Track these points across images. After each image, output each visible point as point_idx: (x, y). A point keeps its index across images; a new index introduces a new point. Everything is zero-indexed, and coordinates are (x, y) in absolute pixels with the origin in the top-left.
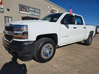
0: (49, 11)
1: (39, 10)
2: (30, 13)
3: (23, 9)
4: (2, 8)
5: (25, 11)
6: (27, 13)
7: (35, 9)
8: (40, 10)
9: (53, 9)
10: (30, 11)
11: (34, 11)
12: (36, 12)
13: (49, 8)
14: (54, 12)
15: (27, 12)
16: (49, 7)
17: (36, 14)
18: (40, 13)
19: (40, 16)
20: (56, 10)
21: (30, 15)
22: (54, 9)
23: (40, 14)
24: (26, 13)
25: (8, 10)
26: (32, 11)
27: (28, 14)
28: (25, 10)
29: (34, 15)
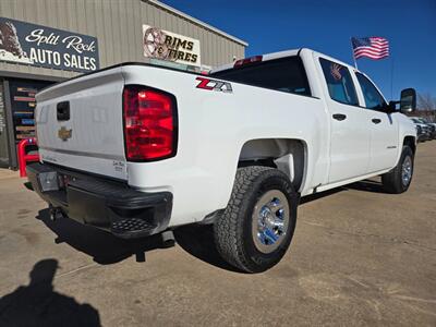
1: (87, 40)
2: (35, 56)
6: (16, 59)
7: (63, 34)
8: (95, 40)
10: (34, 45)
11: (61, 48)
12: (72, 51)
13: (150, 31)
15: (18, 54)
16: (145, 28)
17: (74, 62)
18: (95, 54)
20: (189, 39)
22: (178, 36)
23: (97, 64)
26: (44, 46)
27: (25, 60)
29: (62, 67)
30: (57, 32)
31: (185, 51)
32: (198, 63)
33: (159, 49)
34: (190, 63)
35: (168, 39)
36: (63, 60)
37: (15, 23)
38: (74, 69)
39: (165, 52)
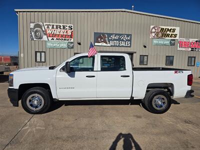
0: (153, 34)
1: (128, 36)
2: (112, 43)
3: (99, 39)
4: (72, 43)
5: (102, 42)
6: (106, 45)
7: (120, 35)
8: (131, 35)
9: (164, 27)
10: (111, 40)
11: (119, 40)
12: (123, 40)
13: (154, 28)
14: (168, 33)
16: (152, 27)
17: (123, 44)
18: (130, 40)
19: (130, 47)
21: (112, 46)
22: (167, 27)
23: (130, 44)
24: (104, 44)
25: (79, 44)
26: (115, 40)
27: (108, 45)
28: (102, 40)
29: (119, 46)
30: (118, 35)
31: (170, 33)
32: (177, 38)
33: (157, 34)
34: (173, 38)
35: (162, 29)
36: (119, 44)
37: (107, 34)
38: (123, 46)
39: (160, 35)
